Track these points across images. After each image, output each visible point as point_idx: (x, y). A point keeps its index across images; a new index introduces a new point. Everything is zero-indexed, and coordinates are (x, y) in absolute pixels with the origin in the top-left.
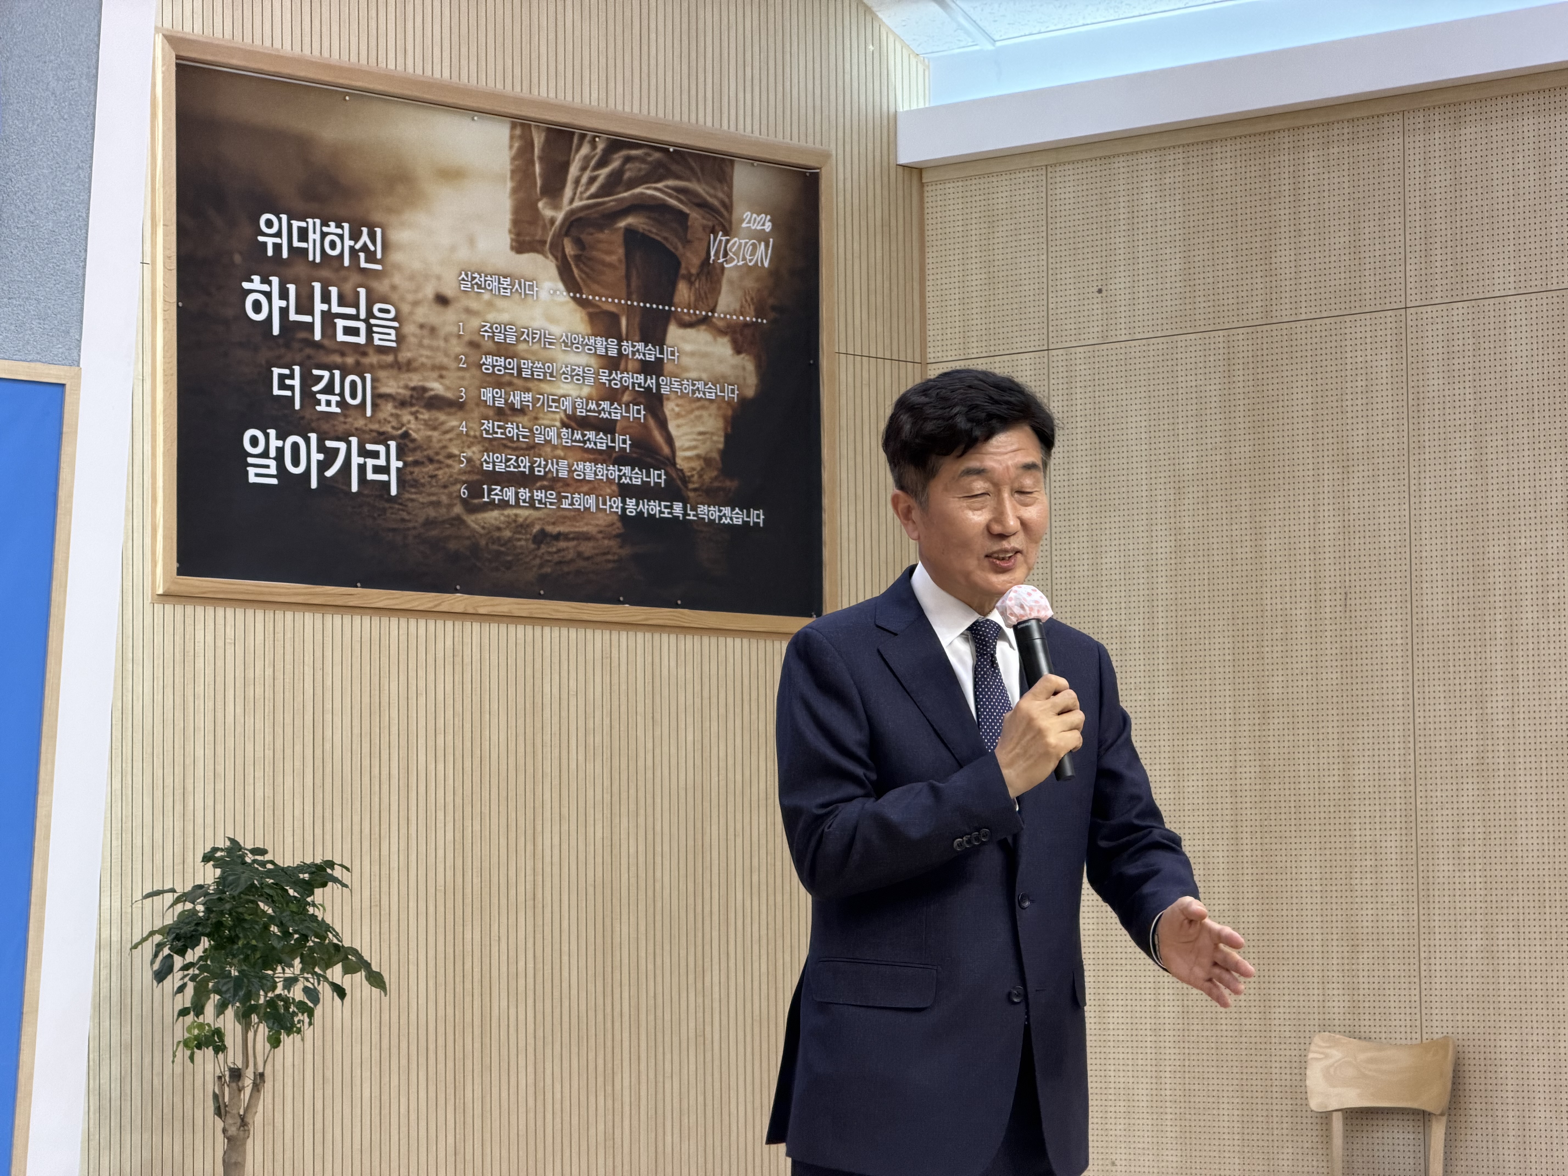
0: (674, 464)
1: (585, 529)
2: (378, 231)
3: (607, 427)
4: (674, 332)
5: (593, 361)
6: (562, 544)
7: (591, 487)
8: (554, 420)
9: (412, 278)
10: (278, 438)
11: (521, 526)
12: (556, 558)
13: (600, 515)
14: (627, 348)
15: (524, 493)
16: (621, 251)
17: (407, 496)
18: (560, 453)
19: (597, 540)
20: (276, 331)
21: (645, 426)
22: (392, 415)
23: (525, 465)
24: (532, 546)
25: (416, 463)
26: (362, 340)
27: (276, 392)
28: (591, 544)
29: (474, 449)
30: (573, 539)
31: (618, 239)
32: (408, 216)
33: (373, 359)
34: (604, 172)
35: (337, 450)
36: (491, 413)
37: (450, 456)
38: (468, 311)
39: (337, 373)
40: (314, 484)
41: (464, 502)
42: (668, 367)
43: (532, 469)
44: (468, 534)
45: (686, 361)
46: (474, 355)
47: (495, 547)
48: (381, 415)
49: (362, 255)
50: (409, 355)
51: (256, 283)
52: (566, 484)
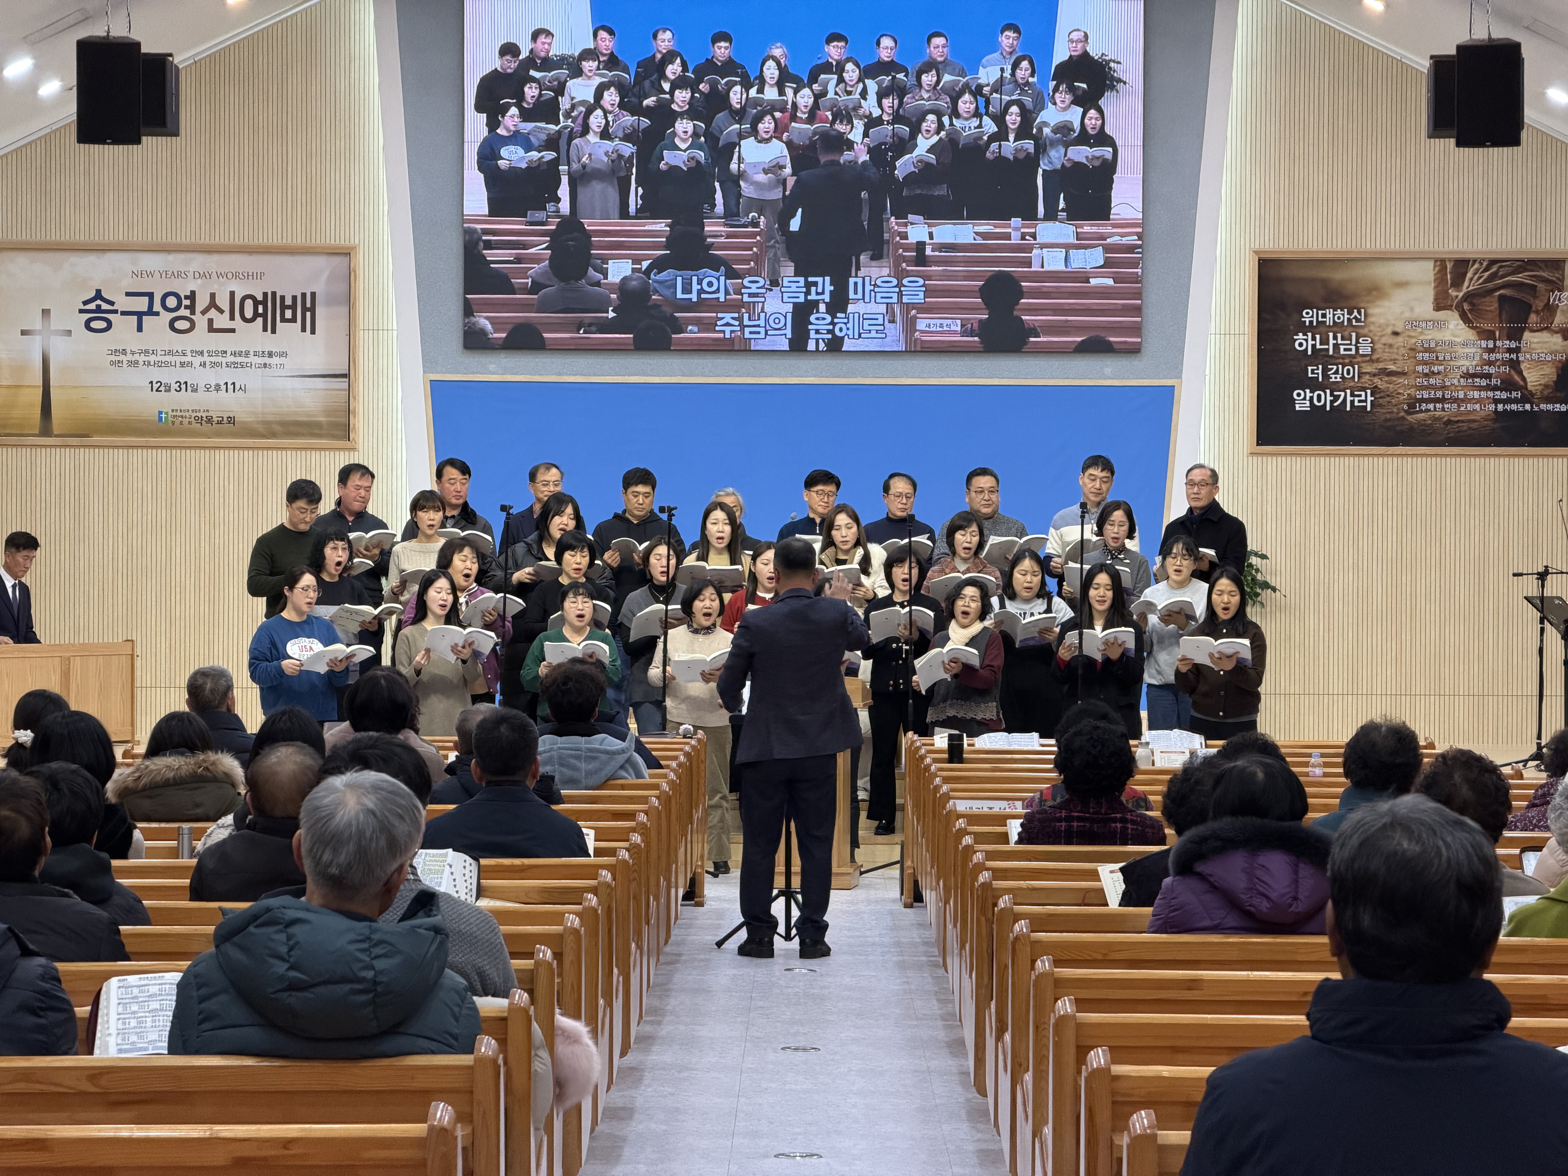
0: (1527, 388)
1: (1474, 418)
2: (1363, 311)
3: (1488, 376)
4: (1527, 335)
5: (1479, 350)
6: (1460, 425)
7: (1479, 401)
8: (1457, 375)
9: (1380, 326)
10: (1310, 392)
11: (1437, 418)
12: (1456, 430)
13: (1483, 412)
14: (1499, 343)
15: (1439, 406)
16: (1496, 305)
17: (1375, 410)
18: (1460, 388)
19: (1481, 422)
20: (1310, 353)
21: (1509, 374)
22: (1369, 380)
23: (1439, 394)
24: (1443, 426)
25: (1381, 397)
26: (1353, 352)
27: (1310, 375)
28: (1475, 424)
29: (1412, 390)
30: (1466, 422)
31: (1495, 300)
32: (1379, 303)
33: (1359, 359)
34: (1486, 274)
36: (1421, 375)
37: (1399, 394)
38: (1410, 336)
39: (1340, 366)
40: (1328, 408)
41: (1406, 411)
42: (1523, 349)
43: (1443, 396)
44: (1407, 423)
45: (1533, 346)
46: (1412, 354)
47: (1423, 428)
48: (1363, 380)
49: (1354, 321)
50: (1378, 356)
51: (1301, 335)
52: (1463, 400)
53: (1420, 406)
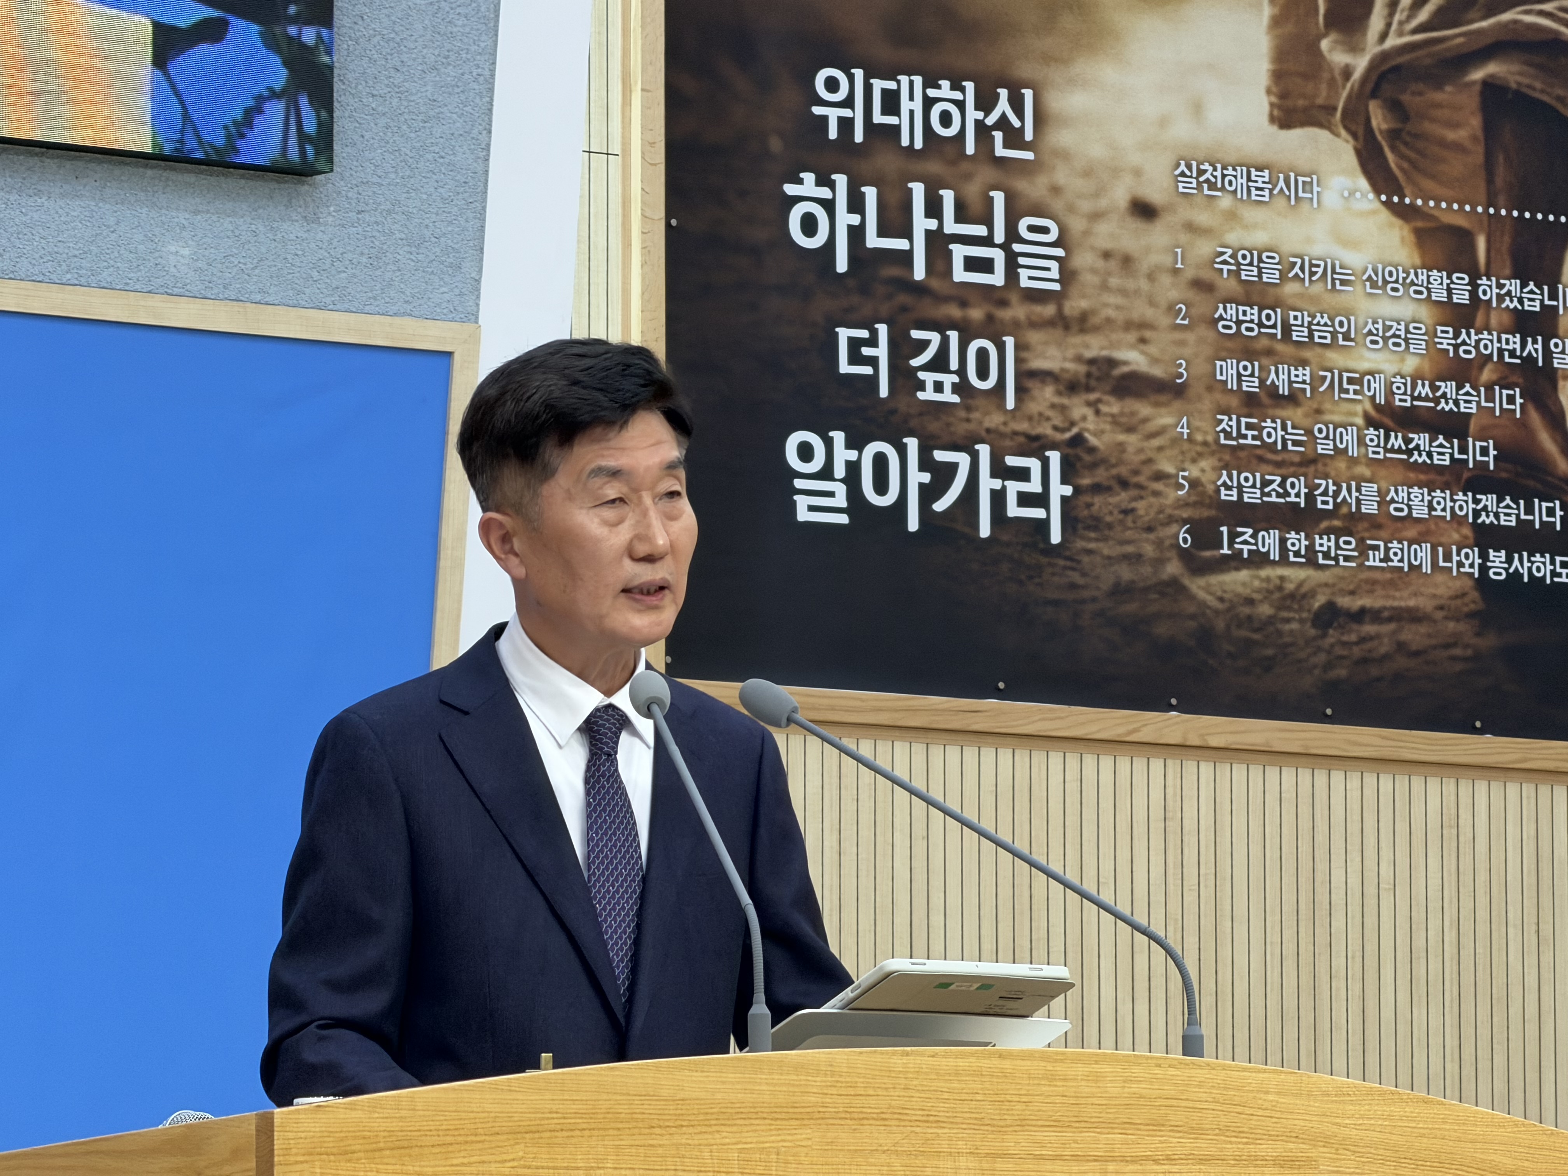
1: (1412, 603)
2: (1028, 94)
3: (1453, 427)
6: (1369, 629)
7: (1423, 531)
8: (1355, 414)
9: (1088, 173)
10: (849, 446)
11: (1292, 596)
12: (1357, 651)
13: (1440, 578)
14: (1488, 288)
15: (1297, 541)
16: (1476, 122)
17: (1080, 544)
18: (1364, 470)
19: (1435, 621)
20: (842, 266)
21: (1523, 424)
22: (1053, 406)
23: (1297, 491)
24: (1313, 632)
25: (1097, 488)
26: (997, 278)
27: (845, 367)
28: (1423, 629)
29: (1205, 464)
30: (1390, 619)
31: (1471, 101)
32: (1082, 67)
33: (1018, 311)
35: (953, 467)
36: (1234, 402)
37: (1160, 476)
38: (1191, 227)
39: (954, 336)
40: (913, 525)
41: (1185, 555)
42: (1564, 323)
43: (1310, 498)
44: (1192, 609)
46: (1202, 304)
47: (1244, 633)
48: (1033, 407)
49: (998, 136)
50: (1083, 304)
51: (808, 185)
52: (1375, 524)
53: (1233, 536)
